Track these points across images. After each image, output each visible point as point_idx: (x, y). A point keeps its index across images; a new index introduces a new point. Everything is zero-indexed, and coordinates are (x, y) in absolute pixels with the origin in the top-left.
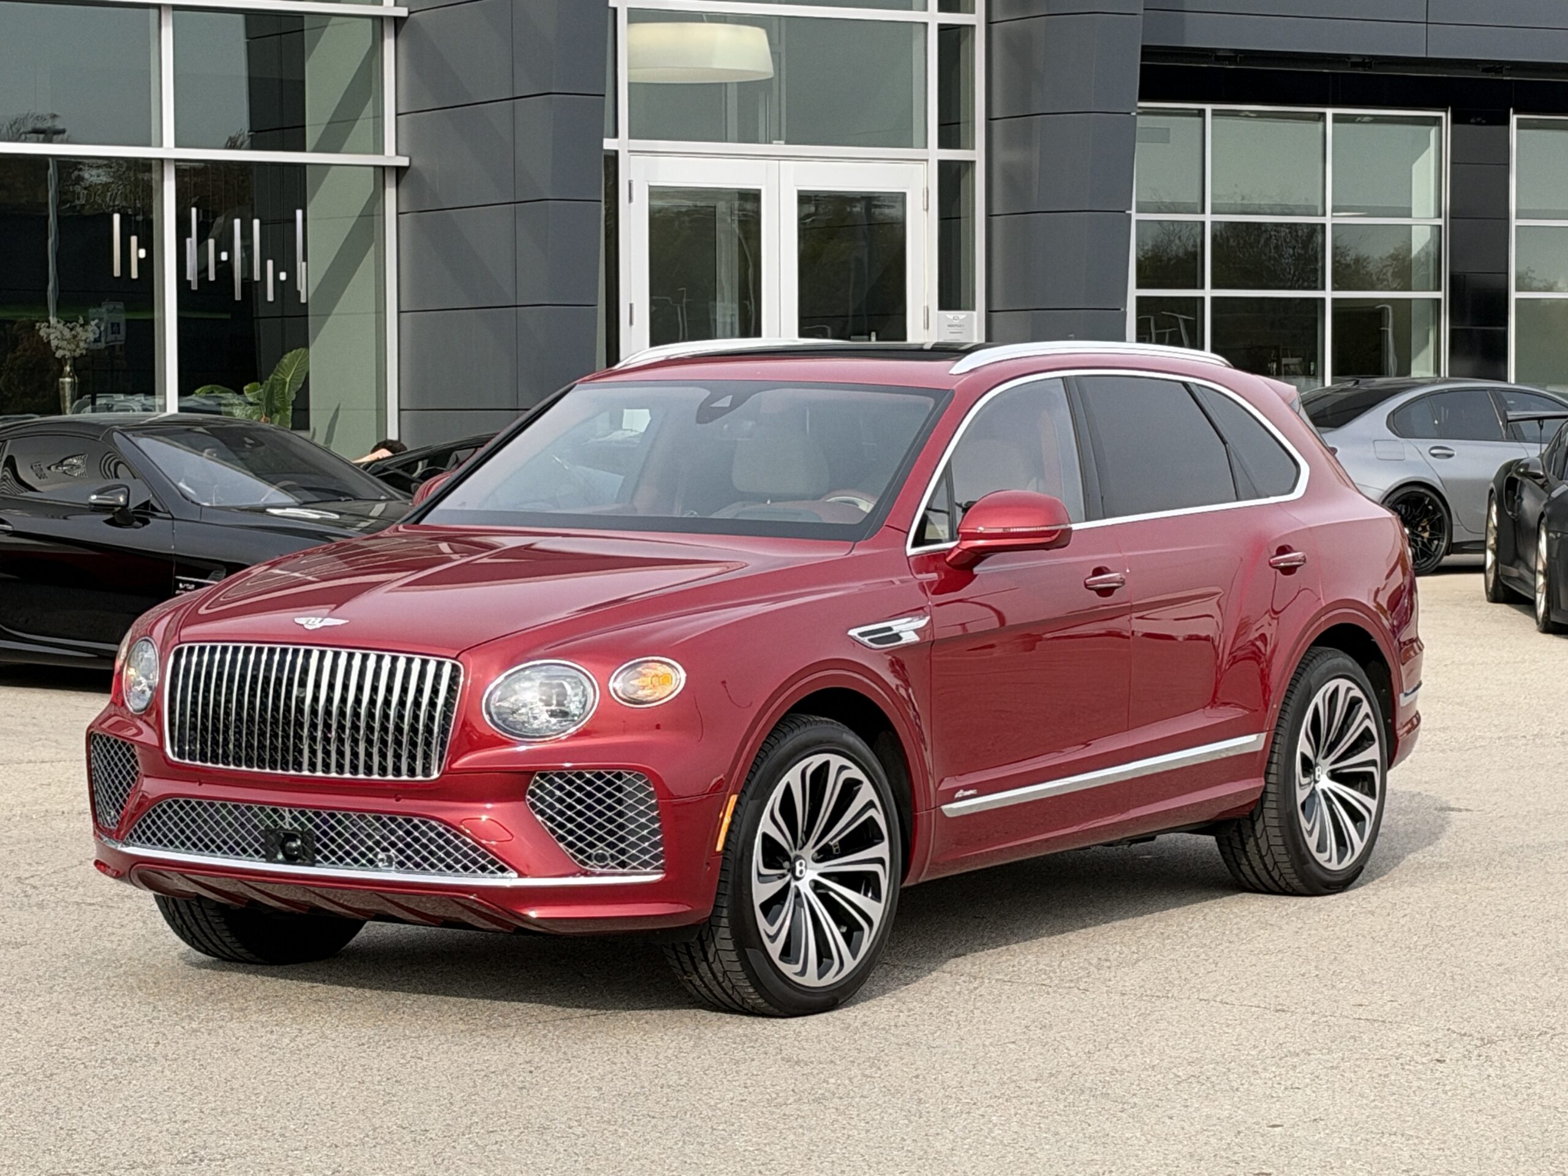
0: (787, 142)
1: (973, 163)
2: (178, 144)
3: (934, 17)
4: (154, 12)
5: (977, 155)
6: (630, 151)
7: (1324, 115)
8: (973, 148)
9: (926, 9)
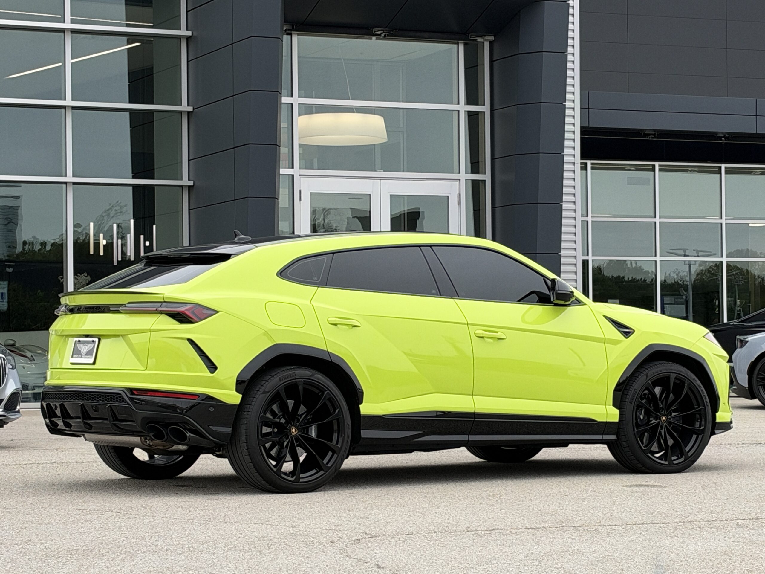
0: (384, 171)
1: (485, 181)
2: (74, 176)
3: (463, 108)
4: (63, 110)
5: (487, 177)
6: (300, 175)
7: (720, 167)
8: (485, 174)
9: (458, 104)
